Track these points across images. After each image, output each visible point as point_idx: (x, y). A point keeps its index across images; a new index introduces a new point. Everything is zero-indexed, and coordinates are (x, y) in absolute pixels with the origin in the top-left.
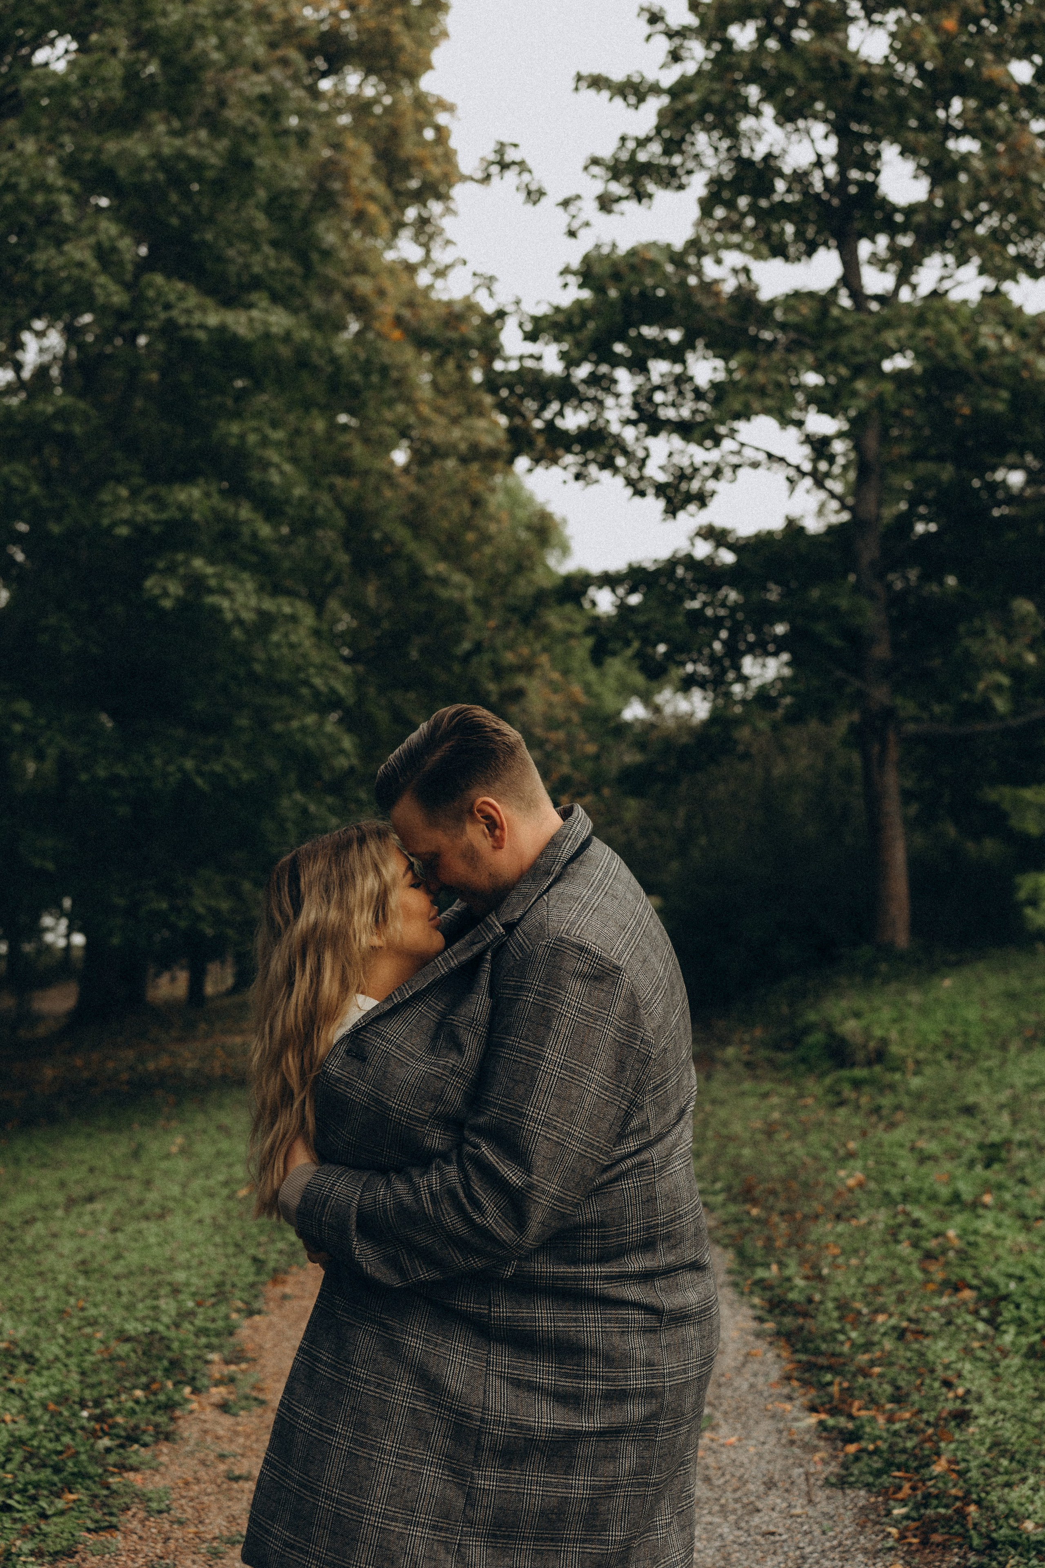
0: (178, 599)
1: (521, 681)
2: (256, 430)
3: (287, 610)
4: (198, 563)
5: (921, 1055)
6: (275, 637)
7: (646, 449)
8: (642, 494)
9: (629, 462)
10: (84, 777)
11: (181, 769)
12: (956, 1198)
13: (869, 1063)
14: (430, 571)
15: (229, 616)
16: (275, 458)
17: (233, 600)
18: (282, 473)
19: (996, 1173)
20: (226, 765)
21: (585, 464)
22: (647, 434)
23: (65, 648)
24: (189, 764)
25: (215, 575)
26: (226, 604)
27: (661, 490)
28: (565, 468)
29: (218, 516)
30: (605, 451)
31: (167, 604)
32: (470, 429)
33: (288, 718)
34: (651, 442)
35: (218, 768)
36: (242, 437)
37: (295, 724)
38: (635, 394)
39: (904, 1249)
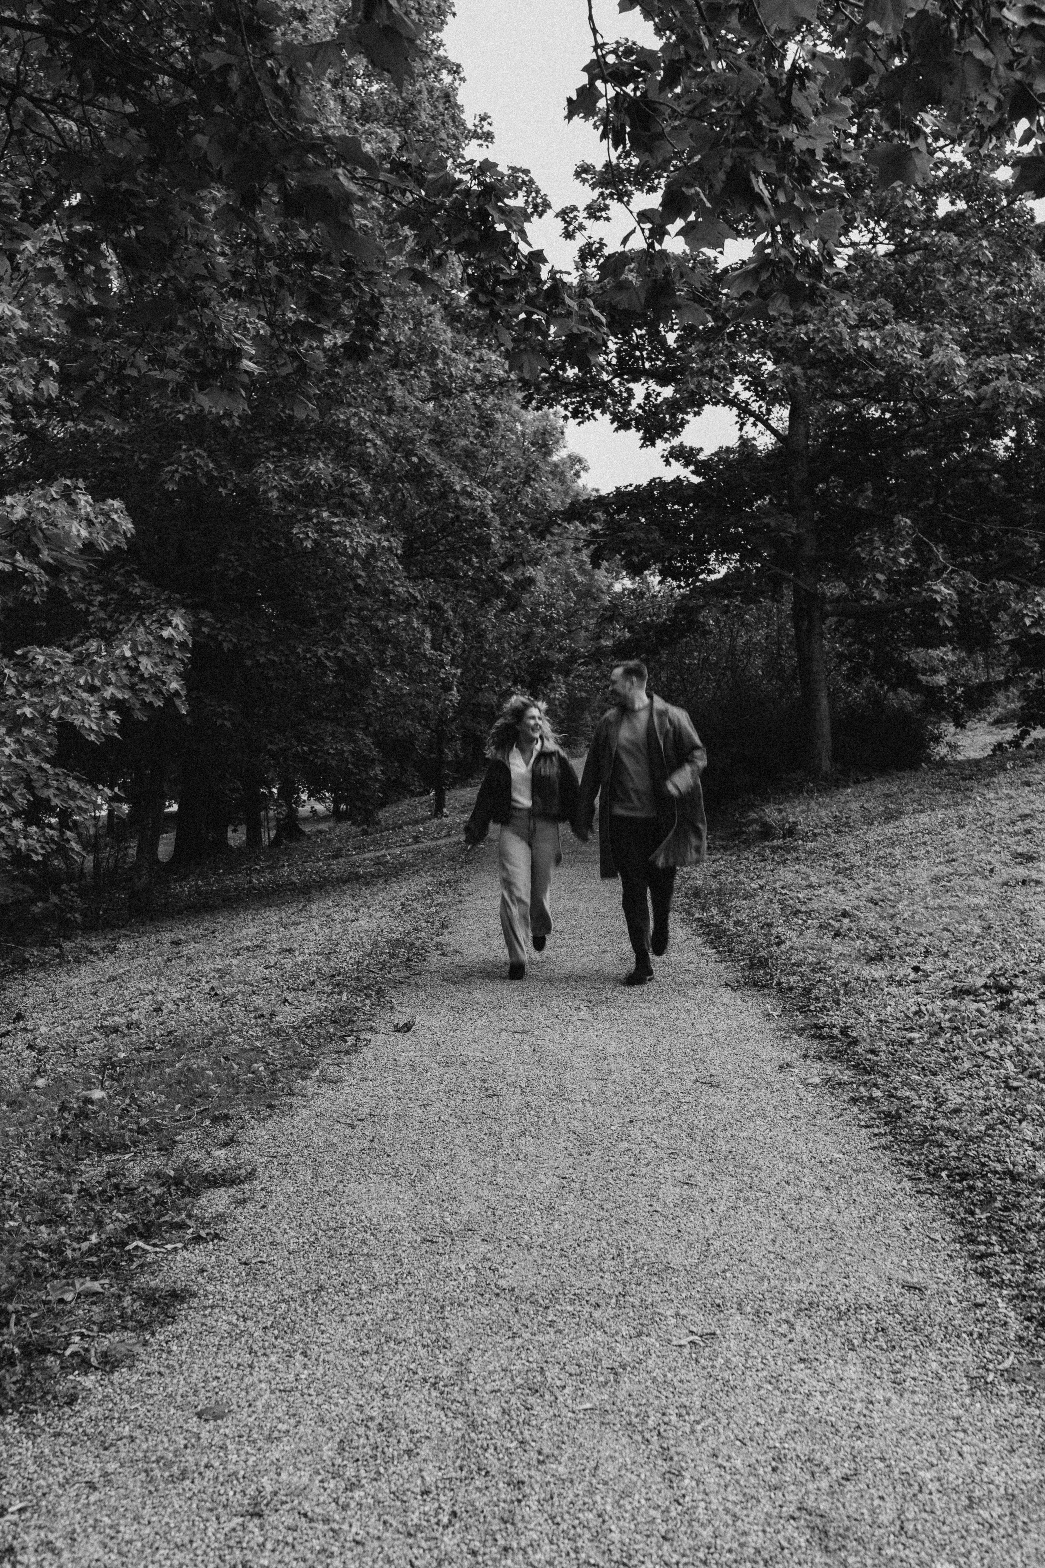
0: (315, 541)
1: (530, 571)
2: (355, 414)
3: (386, 544)
4: (325, 514)
5: (817, 831)
6: (379, 564)
7: (629, 391)
8: (625, 426)
9: (615, 402)
10: (249, 663)
11: (315, 656)
12: (810, 886)
13: (784, 837)
14: (458, 488)
15: (350, 551)
16: (370, 436)
17: (352, 541)
18: (375, 445)
19: (840, 877)
20: (344, 651)
21: (582, 403)
22: (628, 381)
23: (231, 574)
24: (321, 651)
25: (338, 523)
26: (348, 543)
27: (639, 423)
28: (566, 407)
29: (336, 480)
30: (597, 394)
31: (309, 544)
32: (481, 360)
33: (387, 618)
34: (631, 385)
35: (340, 654)
36: (347, 422)
37: (392, 622)
38: (618, 351)
39: (776, 906)
